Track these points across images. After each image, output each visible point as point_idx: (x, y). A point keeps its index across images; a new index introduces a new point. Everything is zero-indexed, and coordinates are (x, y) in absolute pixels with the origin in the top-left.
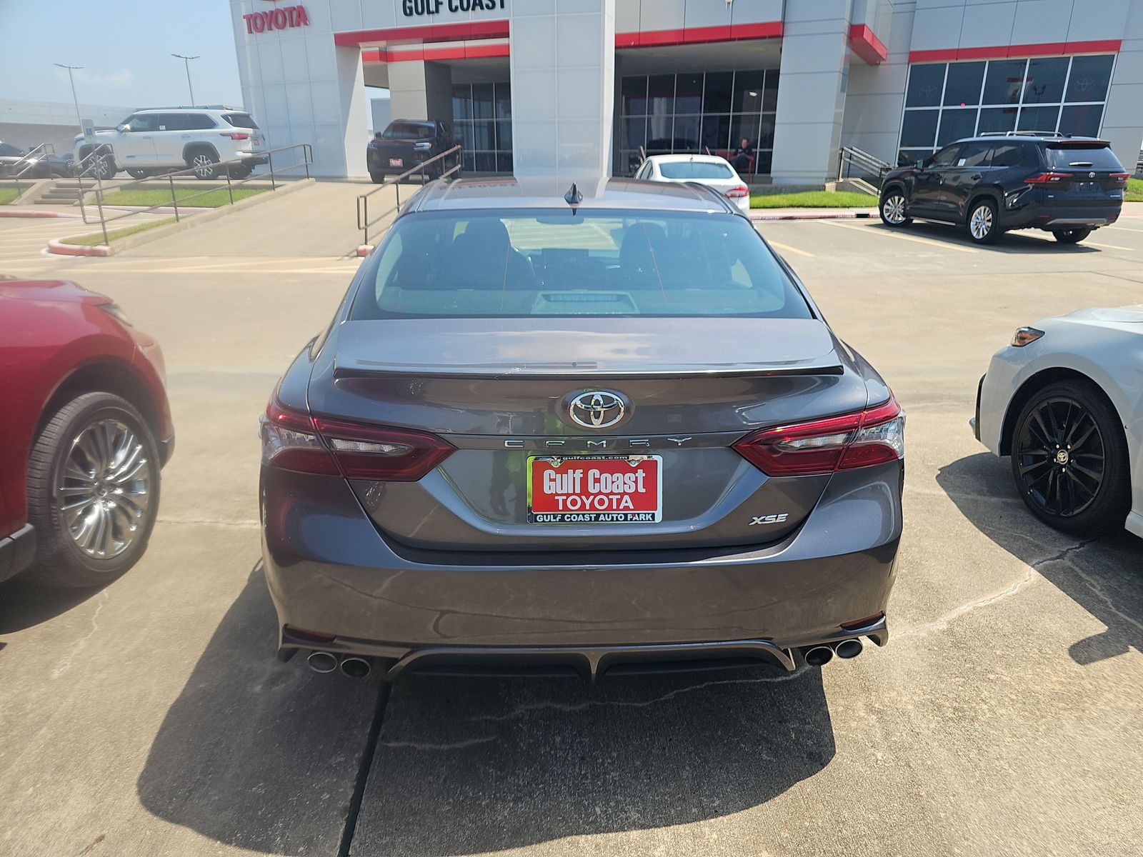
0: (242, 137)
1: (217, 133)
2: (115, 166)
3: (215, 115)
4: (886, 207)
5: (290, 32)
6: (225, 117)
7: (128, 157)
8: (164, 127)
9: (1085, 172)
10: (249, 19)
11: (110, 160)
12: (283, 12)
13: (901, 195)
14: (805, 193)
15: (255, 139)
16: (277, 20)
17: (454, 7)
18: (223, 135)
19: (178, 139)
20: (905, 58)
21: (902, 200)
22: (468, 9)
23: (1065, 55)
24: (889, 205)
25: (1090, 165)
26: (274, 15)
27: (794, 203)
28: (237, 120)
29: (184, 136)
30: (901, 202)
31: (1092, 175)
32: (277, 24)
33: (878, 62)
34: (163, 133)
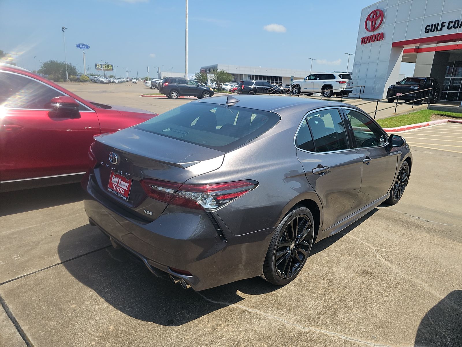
0: (344, 82)
1: (335, 81)
2: (300, 91)
3: (336, 75)
5: (377, 43)
6: (340, 75)
7: (305, 88)
8: (318, 79)
10: (363, 39)
11: (299, 89)
12: (375, 36)
15: (349, 84)
16: (372, 39)
17: (450, 27)
18: (337, 82)
19: (322, 82)
22: (457, 27)
26: (372, 36)
28: (344, 76)
29: (324, 82)
32: (372, 40)
34: (318, 81)
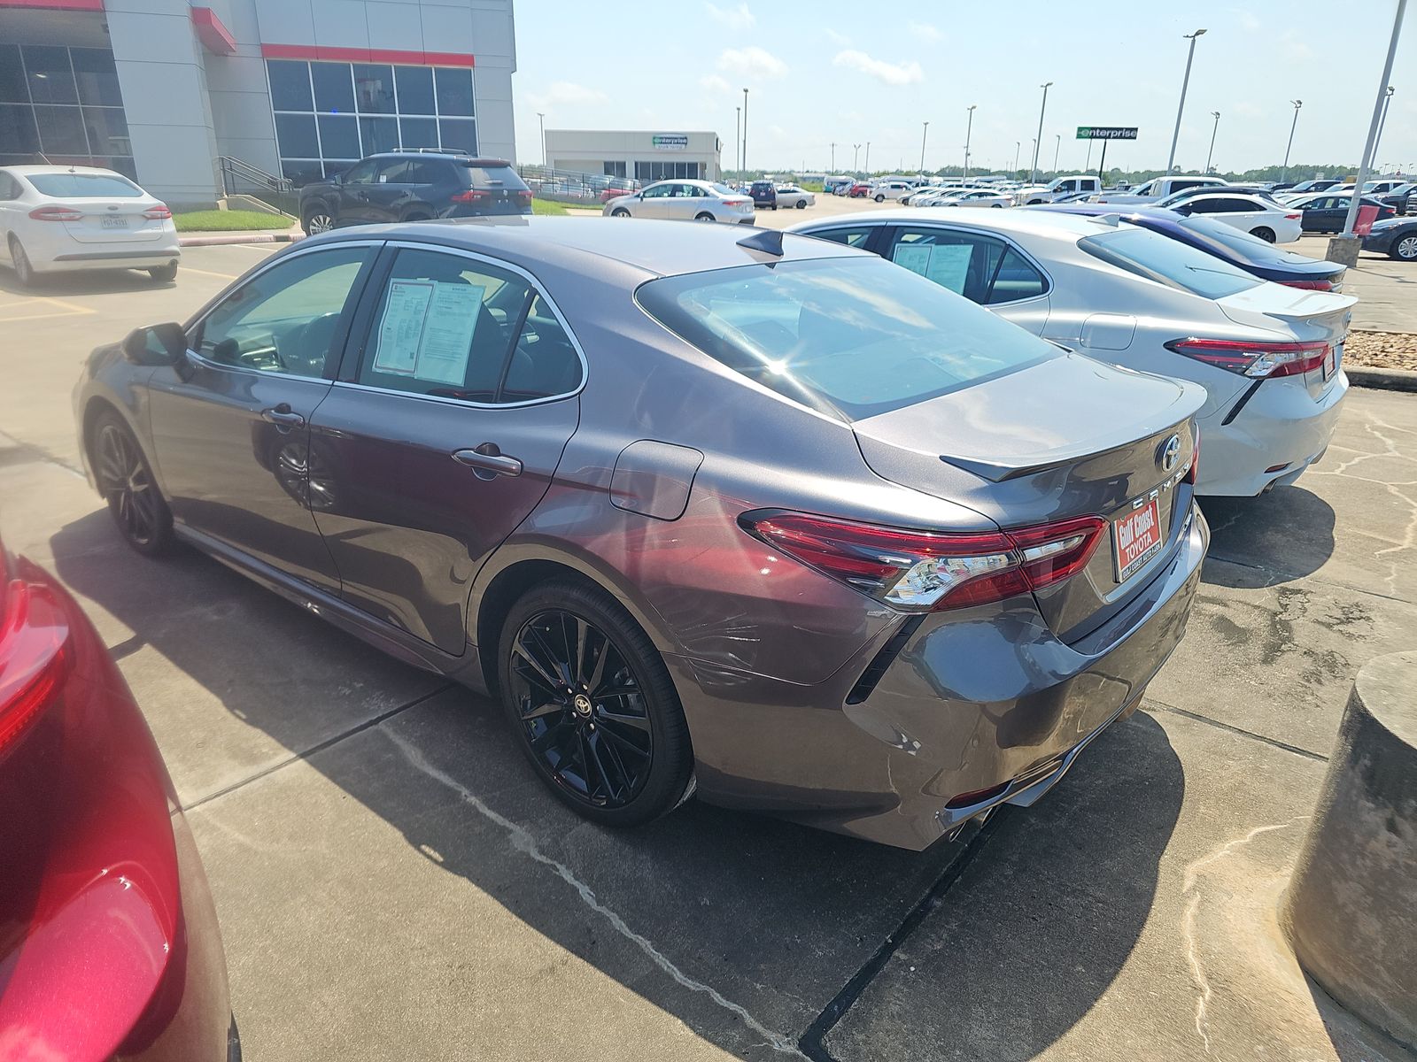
4: (312, 227)
9: (499, 190)
13: (326, 214)
14: (197, 213)
20: (258, 52)
21: (328, 219)
23: (427, 66)
24: (315, 225)
25: (501, 184)
27: (190, 225)
30: (327, 222)
31: (505, 193)
33: (225, 53)
